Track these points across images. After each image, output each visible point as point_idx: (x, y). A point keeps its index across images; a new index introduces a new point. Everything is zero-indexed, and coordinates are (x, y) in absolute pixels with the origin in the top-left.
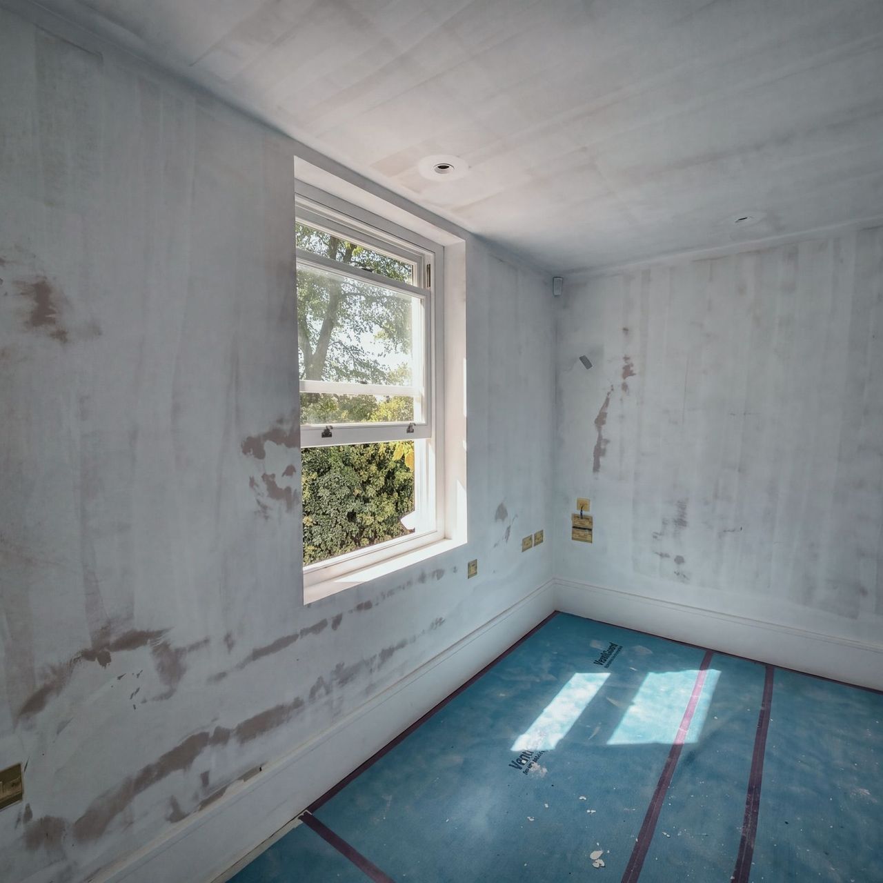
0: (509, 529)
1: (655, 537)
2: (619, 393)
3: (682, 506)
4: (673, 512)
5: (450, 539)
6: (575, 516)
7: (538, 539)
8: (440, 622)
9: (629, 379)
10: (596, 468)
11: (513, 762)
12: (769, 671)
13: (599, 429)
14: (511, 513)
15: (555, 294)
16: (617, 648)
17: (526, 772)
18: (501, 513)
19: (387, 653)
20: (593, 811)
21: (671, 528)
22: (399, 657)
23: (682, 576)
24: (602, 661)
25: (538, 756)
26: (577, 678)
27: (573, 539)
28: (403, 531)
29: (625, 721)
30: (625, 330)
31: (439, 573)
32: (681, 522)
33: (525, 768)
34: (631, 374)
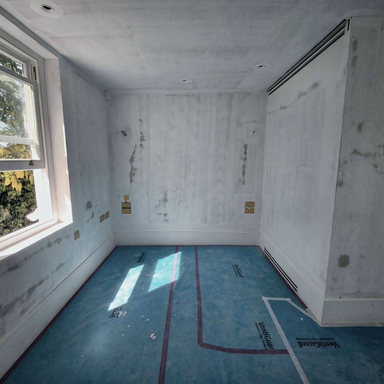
0: (93, 213)
1: (156, 207)
2: (139, 148)
3: (165, 194)
4: (162, 197)
5: (62, 222)
6: (123, 203)
7: (107, 215)
8: (61, 265)
9: (143, 143)
10: (131, 181)
11: (111, 315)
12: (196, 248)
13: (131, 164)
14: (94, 205)
15: (107, 98)
16: (145, 254)
17: (117, 317)
18: (89, 205)
19: (31, 290)
20: (148, 320)
21: (162, 203)
22: (39, 289)
23: (167, 221)
24: (140, 261)
25: (120, 308)
26: (131, 271)
27: (122, 213)
28: (30, 223)
29: (153, 281)
30: (140, 120)
31: (59, 240)
32: (165, 200)
33: (116, 315)
34: (144, 140)
